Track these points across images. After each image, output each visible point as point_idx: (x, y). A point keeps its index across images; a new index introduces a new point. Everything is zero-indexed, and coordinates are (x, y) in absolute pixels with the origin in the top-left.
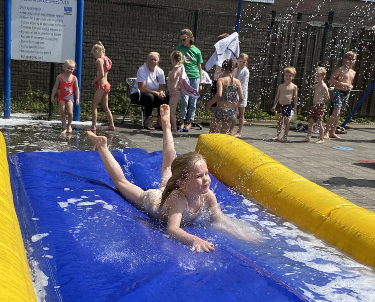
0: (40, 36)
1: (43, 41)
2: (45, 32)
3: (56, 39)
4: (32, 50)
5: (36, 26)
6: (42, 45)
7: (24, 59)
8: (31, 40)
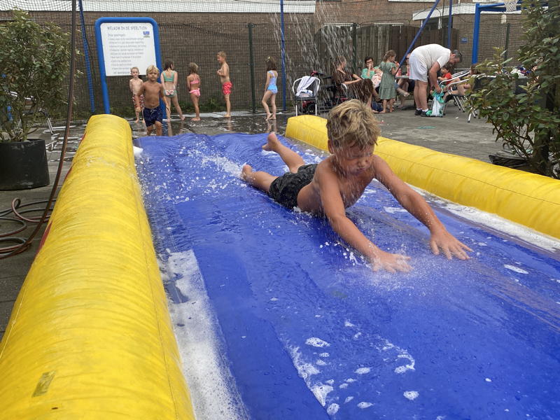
0: (127, 55)
1: (129, 59)
2: (131, 52)
3: (140, 57)
4: (121, 67)
5: (123, 48)
6: (129, 63)
7: (117, 75)
8: (119, 59)
